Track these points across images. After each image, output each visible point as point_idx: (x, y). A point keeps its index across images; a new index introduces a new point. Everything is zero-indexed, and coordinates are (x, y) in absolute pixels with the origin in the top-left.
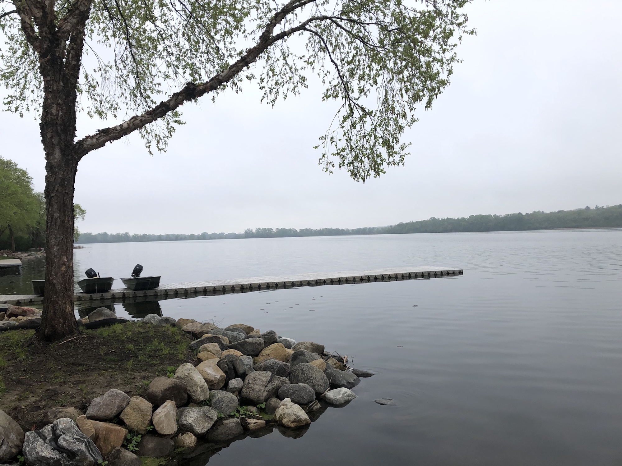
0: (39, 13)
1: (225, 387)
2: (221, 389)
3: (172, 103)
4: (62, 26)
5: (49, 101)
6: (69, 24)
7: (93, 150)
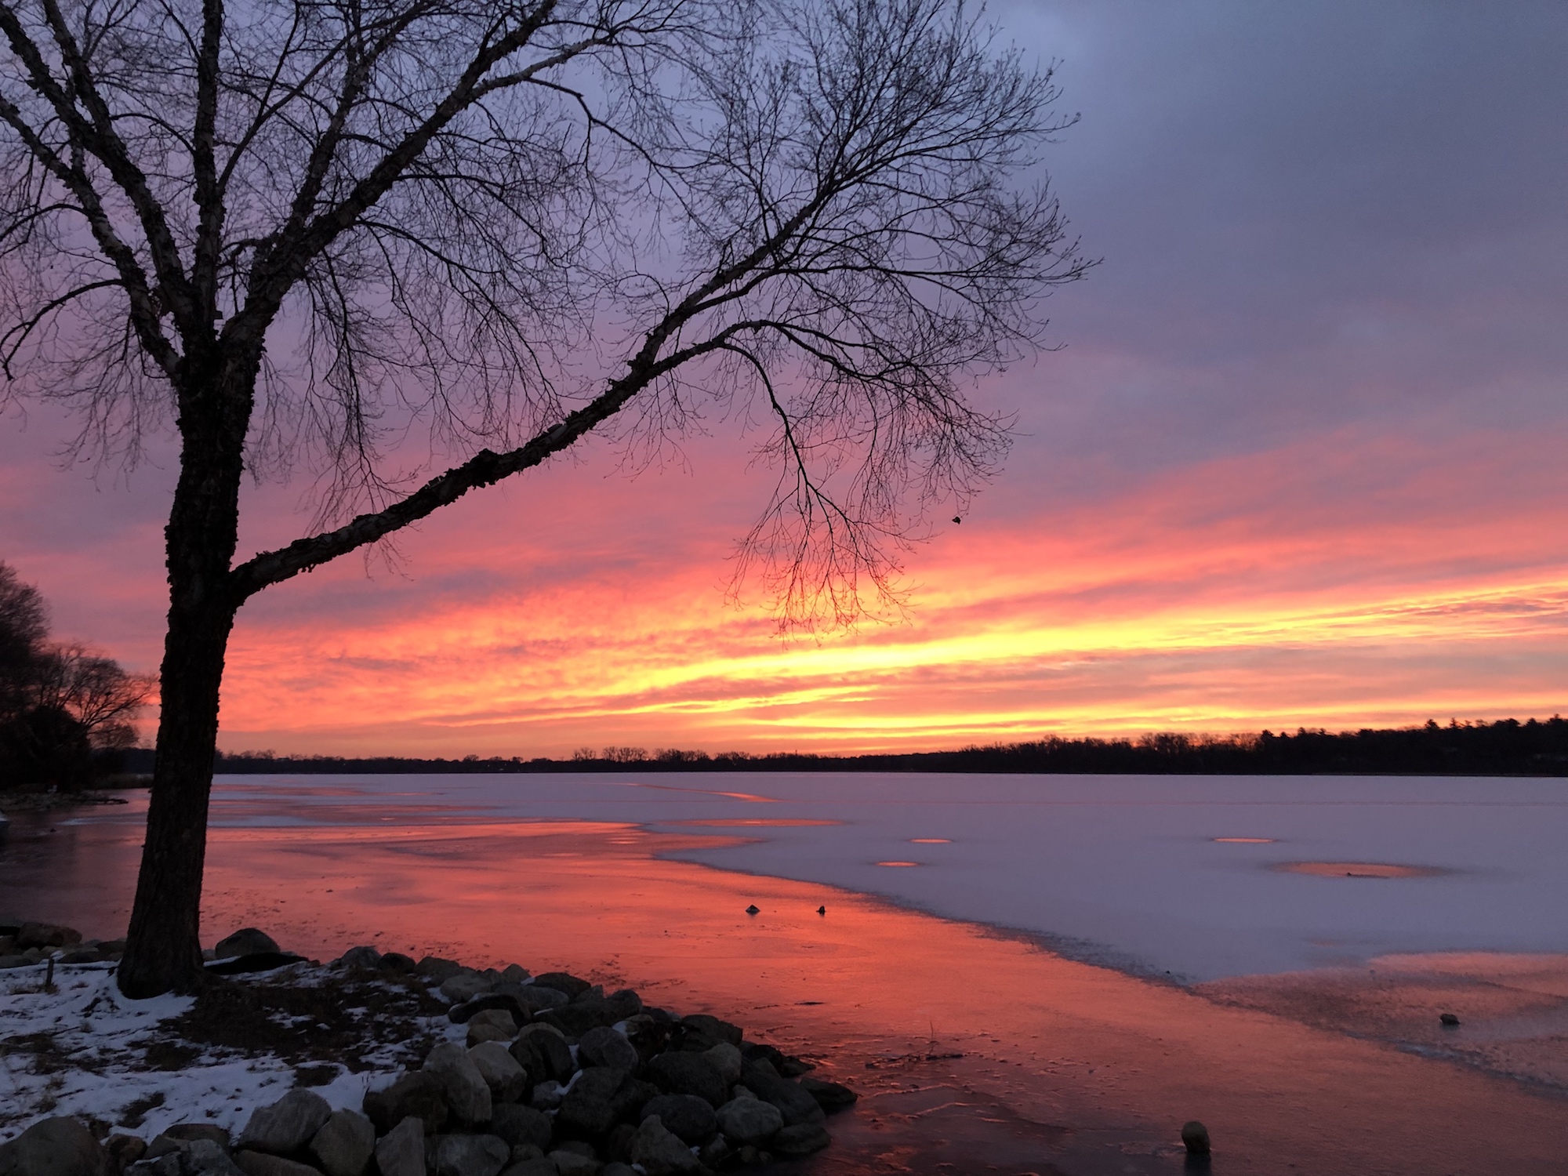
0: (186, 305)
1: (526, 1098)
2: (518, 1102)
3: (444, 492)
4: (230, 334)
5: (191, 482)
6: (245, 328)
7: (270, 585)
